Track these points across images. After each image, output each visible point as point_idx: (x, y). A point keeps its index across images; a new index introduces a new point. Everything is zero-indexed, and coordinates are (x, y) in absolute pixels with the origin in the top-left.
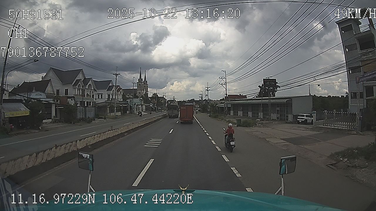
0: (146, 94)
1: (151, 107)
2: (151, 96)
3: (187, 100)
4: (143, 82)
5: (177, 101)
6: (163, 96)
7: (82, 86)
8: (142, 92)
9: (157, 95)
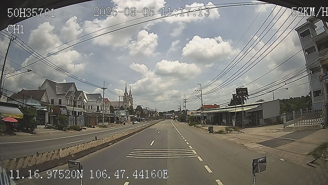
0: (131, 107)
1: (136, 117)
2: (136, 108)
3: (168, 111)
4: (128, 96)
5: (159, 112)
6: (146, 108)
7: (74, 98)
8: (128, 104)
9: (141, 107)
